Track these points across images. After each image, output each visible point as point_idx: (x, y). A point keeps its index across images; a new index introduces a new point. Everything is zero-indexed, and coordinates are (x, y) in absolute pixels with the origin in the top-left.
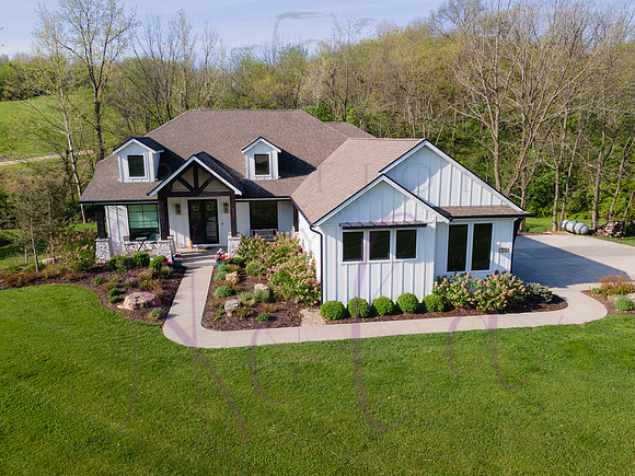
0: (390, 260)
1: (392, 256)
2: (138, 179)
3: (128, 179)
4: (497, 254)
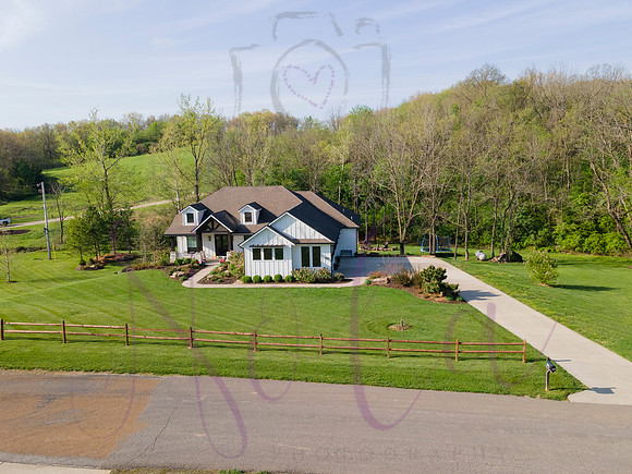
1: (273, 258)
2: (191, 224)
3: (187, 224)
4: (324, 259)
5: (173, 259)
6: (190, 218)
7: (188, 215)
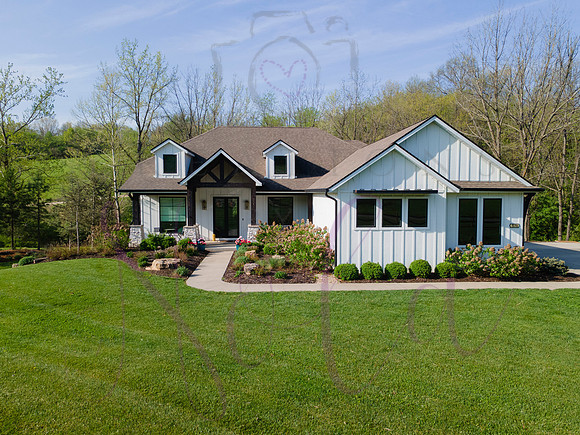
0: (402, 228)
1: (404, 224)
2: (170, 176)
3: (162, 175)
4: (508, 229)
5: (135, 240)
6: (170, 164)
7: (166, 157)
